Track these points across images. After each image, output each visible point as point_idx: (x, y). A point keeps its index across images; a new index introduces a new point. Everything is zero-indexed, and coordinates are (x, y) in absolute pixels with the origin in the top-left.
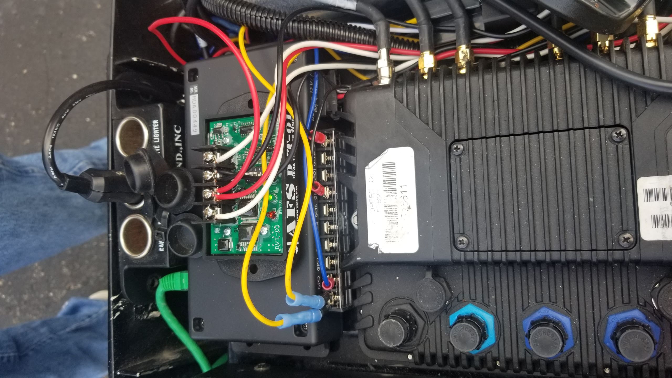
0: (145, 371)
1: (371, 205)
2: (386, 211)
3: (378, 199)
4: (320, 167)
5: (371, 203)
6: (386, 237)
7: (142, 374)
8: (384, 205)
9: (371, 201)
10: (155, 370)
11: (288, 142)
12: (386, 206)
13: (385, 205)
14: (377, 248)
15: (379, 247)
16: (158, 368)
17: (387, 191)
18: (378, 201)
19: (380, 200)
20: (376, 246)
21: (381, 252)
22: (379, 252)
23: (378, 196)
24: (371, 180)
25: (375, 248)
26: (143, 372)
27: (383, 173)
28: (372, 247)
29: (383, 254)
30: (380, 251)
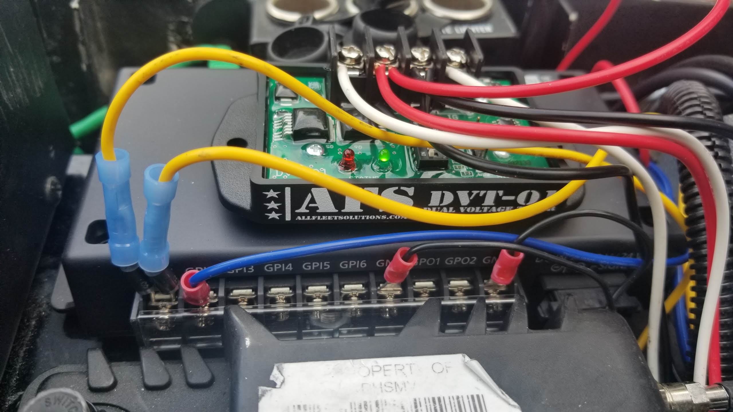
0: (80, 19)
1: (377, 369)
2: (366, 405)
3: (393, 386)
4: (443, 275)
5: (383, 369)
6: (299, 407)
7: (76, 13)
8: (379, 398)
9: (386, 368)
10: (81, 38)
11: (501, 193)
12: (377, 405)
13: (380, 403)
14: (273, 385)
15: (274, 390)
16: (84, 43)
17: (416, 407)
18: (389, 385)
19: (390, 389)
20: (278, 383)
21: (263, 395)
22: (261, 389)
23: (401, 386)
24: (438, 368)
25: (272, 378)
26: (79, 14)
27: (458, 398)
28: (275, 372)
29: (256, 399)
30: (264, 393)
